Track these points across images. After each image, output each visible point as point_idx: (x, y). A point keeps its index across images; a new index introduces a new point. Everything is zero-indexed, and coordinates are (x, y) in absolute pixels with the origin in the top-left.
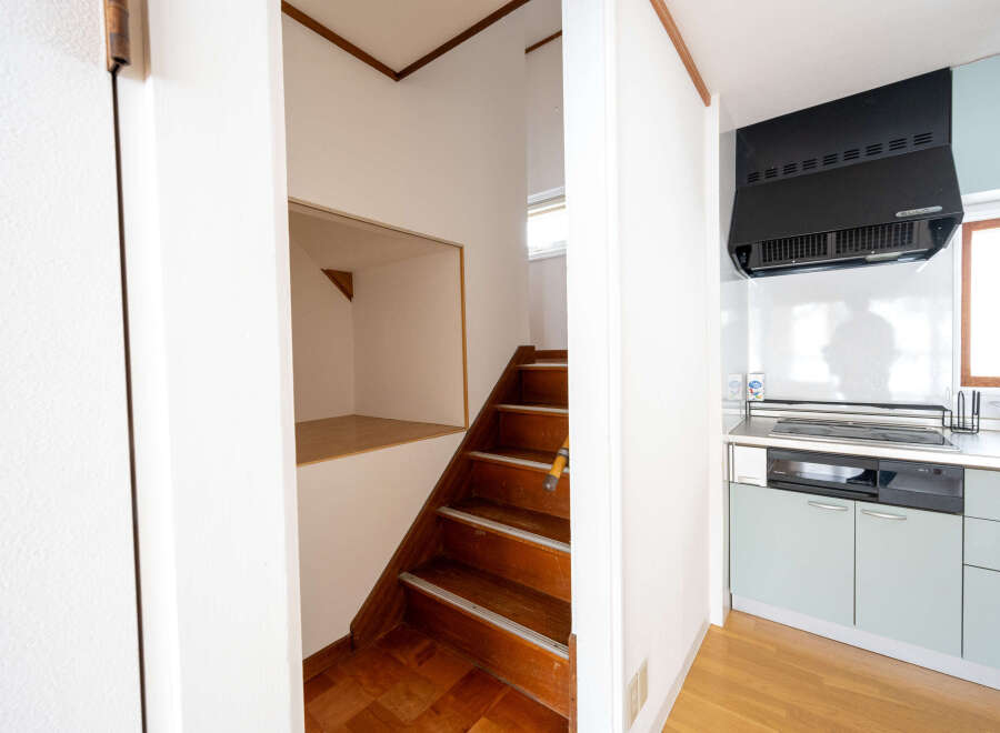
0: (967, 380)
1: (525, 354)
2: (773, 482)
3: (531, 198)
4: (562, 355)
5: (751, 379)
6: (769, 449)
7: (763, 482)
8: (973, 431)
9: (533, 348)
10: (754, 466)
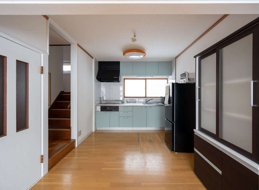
0: (124, 97)
1: (62, 92)
2: (101, 110)
3: (64, 61)
4: (70, 93)
5: (101, 97)
6: (101, 106)
7: (100, 111)
8: (124, 103)
9: (64, 91)
10: (99, 108)
